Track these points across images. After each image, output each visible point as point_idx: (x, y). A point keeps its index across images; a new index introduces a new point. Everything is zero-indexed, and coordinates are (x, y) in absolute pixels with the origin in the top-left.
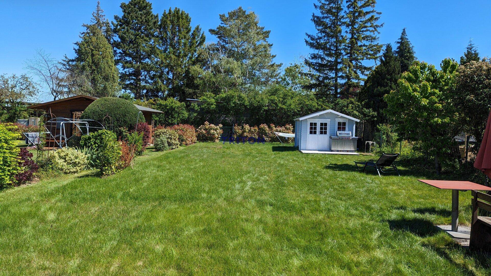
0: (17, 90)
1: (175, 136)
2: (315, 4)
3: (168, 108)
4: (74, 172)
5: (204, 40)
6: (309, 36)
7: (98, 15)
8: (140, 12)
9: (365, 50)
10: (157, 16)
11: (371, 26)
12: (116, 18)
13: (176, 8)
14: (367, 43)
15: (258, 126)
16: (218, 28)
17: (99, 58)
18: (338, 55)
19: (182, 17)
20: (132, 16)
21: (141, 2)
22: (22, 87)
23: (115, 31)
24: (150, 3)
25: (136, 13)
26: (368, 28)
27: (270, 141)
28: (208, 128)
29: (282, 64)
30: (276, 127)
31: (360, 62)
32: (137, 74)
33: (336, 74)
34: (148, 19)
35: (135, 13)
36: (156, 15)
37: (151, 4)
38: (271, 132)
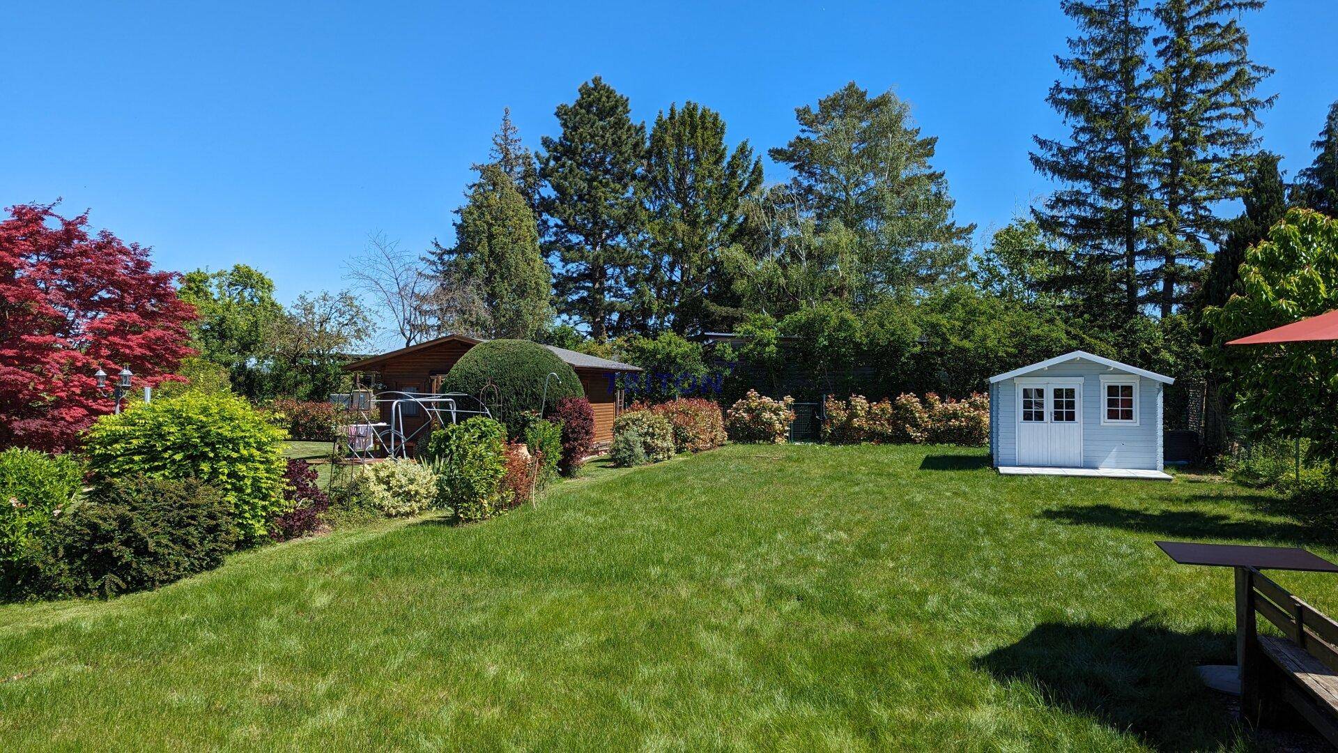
0: (330, 327)
1: (664, 429)
2: (1057, 58)
3: (659, 357)
4: (407, 514)
5: (759, 178)
6: (1043, 143)
7: (507, 139)
8: (601, 123)
9: (1218, 171)
10: (642, 128)
11: (1233, 105)
12: (546, 142)
13: (689, 103)
14: (1225, 153)
15: (893, 400)
16: (790, 145)
17: (505, 244)
18: (1133, 189)
19: (703, 123)
20: (581, 134)
21: (604, 99)
22: (341, 320)
23: (544, 174)
24: (625, 98)
25: (592, 127)
26: (1228, 110)
27: (927, 440)
28: (756, 406)
29: (975, 227)
30: (943, 401)
31: (1205, 208)
32: (595, 274)
33: (1131, 247)
34: (619, 138)
35: (588, 126)
36: (639, 126)
37: (627, 100)
38: (930, 417)
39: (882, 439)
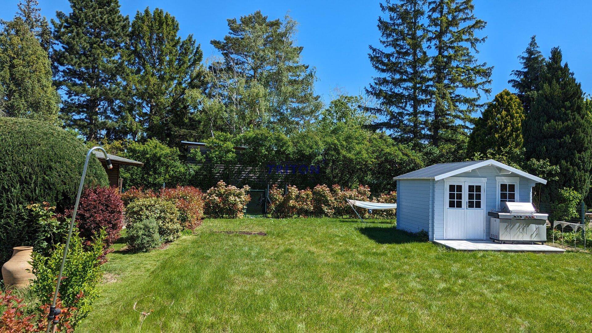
2: (381, 4)
3: (148, 156)
7: (30, 8)
8: (100, 10)
10: (127, 19)
12: (60, 15)
13: (157, 9)
15: (312, 188)
17: (24, 72)
19: (167, 22)
20: (86, 14)
23: (57, 35)
25: (93, 10)
27: (334, 214)
28: (224, 192)
30: (342, 190)
34: (113, 19)
35: (91, 9)
36: (125, 17)
38: (335, 199)
39: (307, 213)
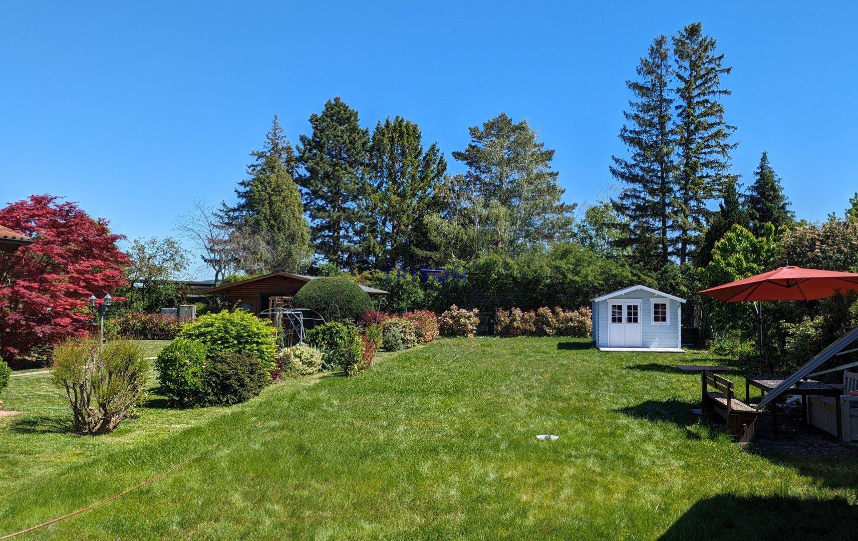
0: (157, 262)
1: (410, 329)
2: (624, 112)
3: (392, 284)
5: (444, 169)
6: (617, 161)
7: (276, 135)
8: (340, 128)
9: (708, 183)
10: (367, 131)
11: (716, 146)
12: (303, 139)
13: (398, 117)
14: (712, 173)
15: (536, 311)
16: (467, 151)
17: (281, 208)
18: (665, 190)
19: (408, 131)
20: (327, 135)
21: (342, 112)
22: (164, 257)
23: (300, 159)
24: (355, 111)
25: (334, 130)
26: (715, 149)
27: (556, 334)
28: (457, 315)
29: (577, 205)
30: (564, 312)
31: (703, 203)
32: (333, 226)
33: (664, 223)
34: (354, 139)
35: (332, 129)
36: (365, 130)
37: (357, 113)
38: (557, 320)
39: (531, 334)
